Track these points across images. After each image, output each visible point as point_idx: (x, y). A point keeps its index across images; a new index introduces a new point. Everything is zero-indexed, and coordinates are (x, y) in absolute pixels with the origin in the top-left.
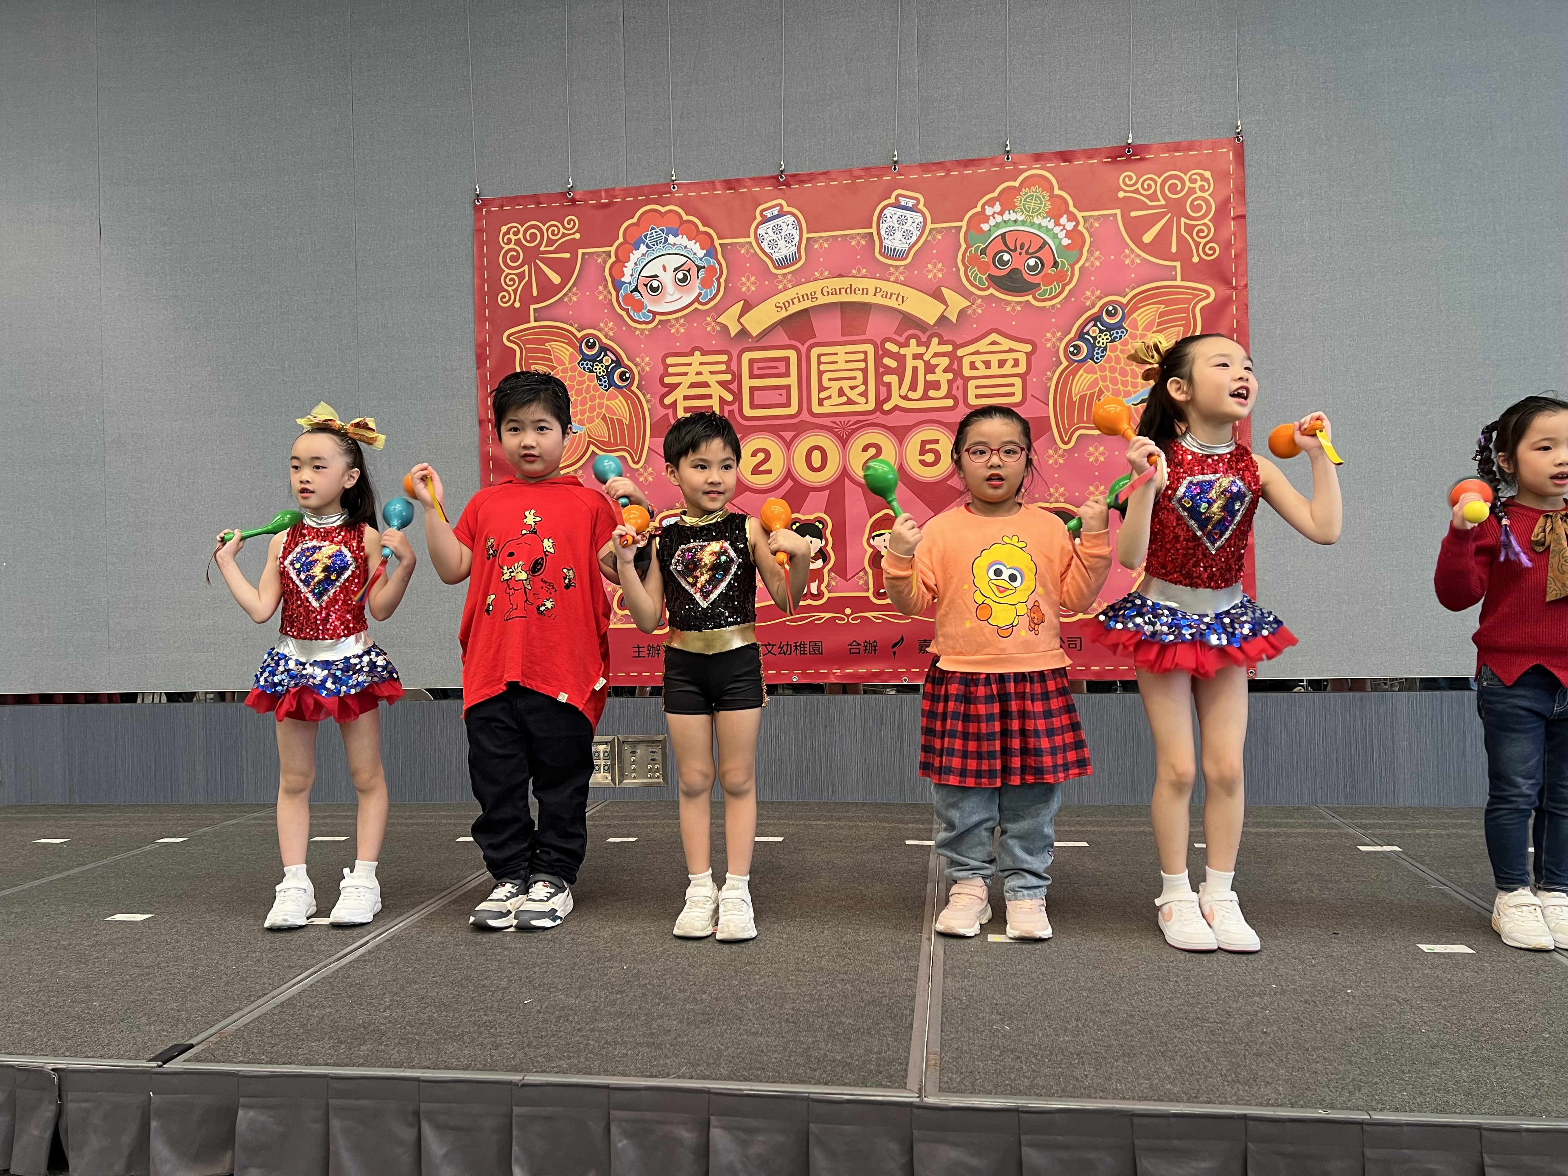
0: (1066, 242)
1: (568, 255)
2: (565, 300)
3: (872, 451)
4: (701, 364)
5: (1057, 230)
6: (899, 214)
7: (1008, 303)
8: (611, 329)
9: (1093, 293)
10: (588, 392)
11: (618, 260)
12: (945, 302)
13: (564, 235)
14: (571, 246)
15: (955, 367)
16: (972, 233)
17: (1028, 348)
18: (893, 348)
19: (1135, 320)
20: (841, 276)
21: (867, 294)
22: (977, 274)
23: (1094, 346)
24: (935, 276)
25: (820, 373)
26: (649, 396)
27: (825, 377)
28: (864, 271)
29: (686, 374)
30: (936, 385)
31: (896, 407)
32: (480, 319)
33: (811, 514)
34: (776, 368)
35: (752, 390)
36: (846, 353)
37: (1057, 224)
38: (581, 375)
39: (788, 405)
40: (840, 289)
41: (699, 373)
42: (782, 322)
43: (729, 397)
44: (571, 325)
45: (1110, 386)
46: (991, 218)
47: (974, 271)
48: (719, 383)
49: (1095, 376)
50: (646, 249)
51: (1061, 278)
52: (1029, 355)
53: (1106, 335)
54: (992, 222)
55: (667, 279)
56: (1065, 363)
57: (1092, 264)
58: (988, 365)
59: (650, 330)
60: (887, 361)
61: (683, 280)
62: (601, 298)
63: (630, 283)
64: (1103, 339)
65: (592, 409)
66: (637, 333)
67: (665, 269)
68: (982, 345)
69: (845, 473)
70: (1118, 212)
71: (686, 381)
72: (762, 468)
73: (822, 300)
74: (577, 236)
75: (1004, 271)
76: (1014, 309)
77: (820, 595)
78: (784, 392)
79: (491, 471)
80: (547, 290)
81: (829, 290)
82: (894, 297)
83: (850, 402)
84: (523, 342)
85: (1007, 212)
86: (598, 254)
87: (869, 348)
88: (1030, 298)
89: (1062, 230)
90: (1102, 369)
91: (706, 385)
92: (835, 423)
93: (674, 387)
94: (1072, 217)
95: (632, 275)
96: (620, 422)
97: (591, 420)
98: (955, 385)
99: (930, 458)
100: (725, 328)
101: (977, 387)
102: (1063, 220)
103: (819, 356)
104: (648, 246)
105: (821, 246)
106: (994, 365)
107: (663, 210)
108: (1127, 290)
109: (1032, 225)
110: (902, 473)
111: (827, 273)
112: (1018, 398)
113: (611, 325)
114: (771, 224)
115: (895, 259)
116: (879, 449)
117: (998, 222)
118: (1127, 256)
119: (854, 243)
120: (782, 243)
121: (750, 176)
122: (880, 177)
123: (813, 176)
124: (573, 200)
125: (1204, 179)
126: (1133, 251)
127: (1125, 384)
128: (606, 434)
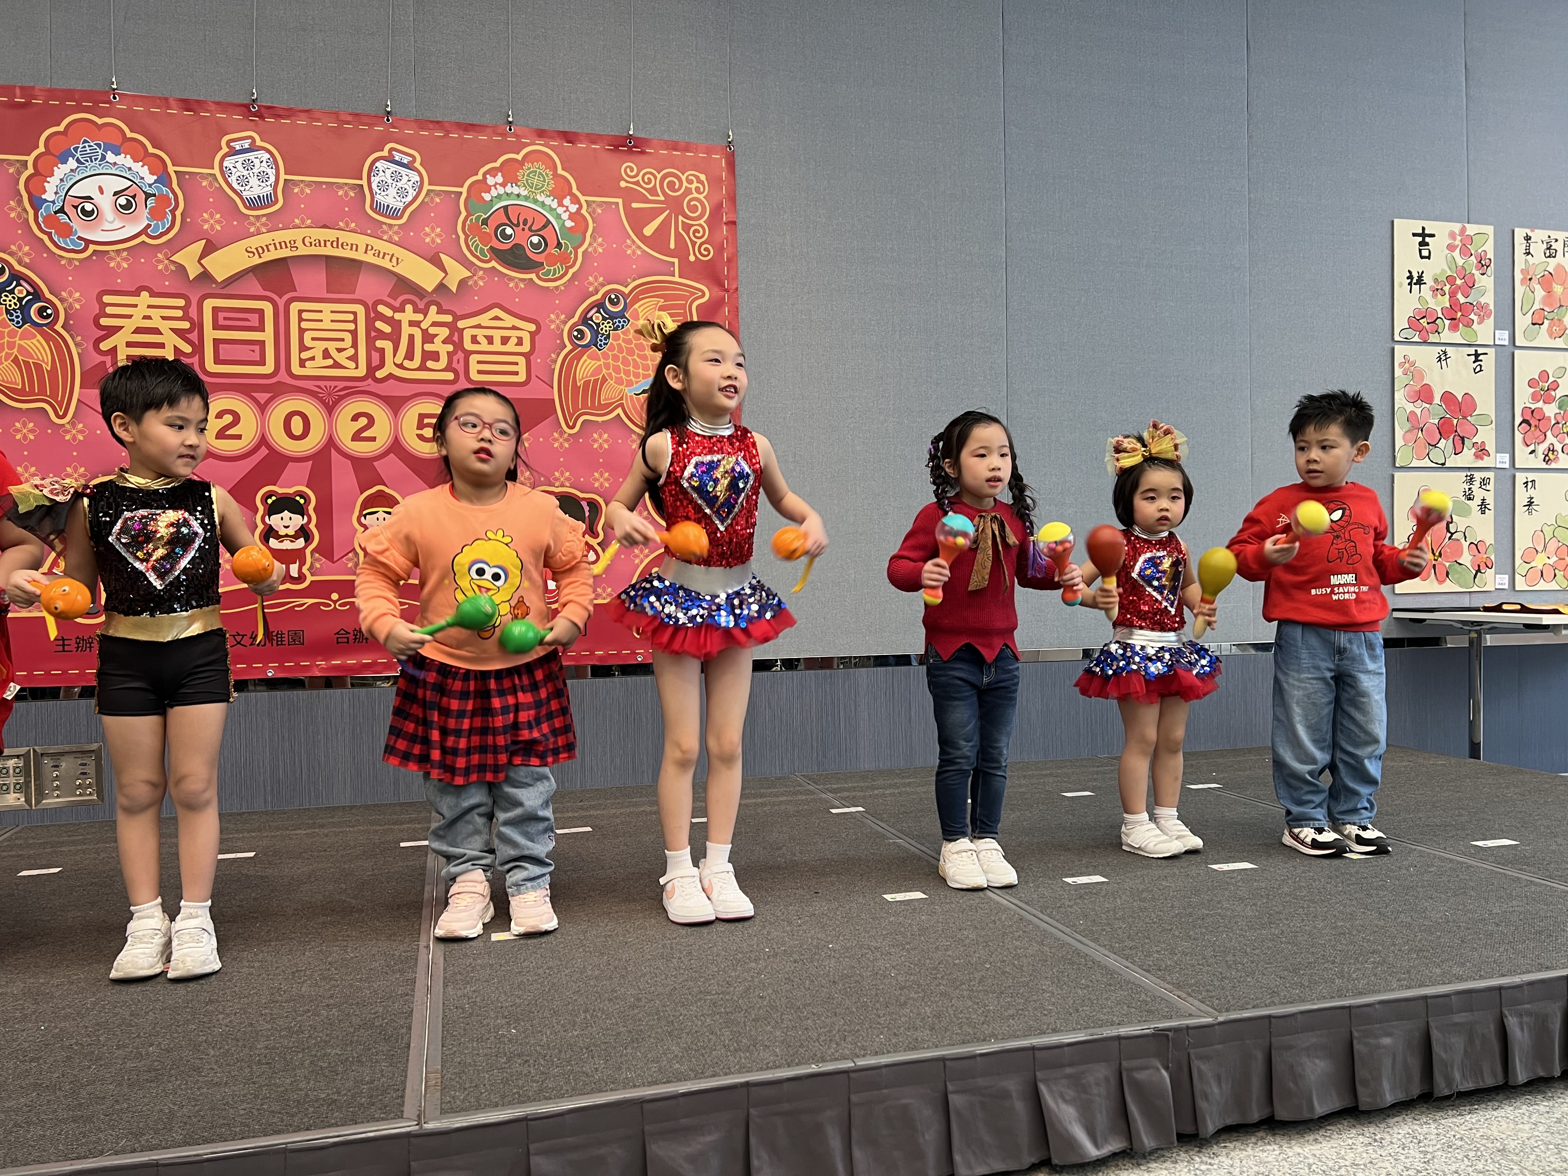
0: (569, 224)
3: (363, 421)
4: (149, 307)
5: (560, 210)
6: (392, 169)
7: (511, 279)
8: (27, 255)
9: (596, 279)
11: (37, 173)
12: (444, 270)
15: (455, 338)
16: (472, 201)
17: (532, 327)
18: (388, 312)
19: (636, 309)
20: (325, 226)
21: (357, 250)
22: (478, 245)
23: (597, 332)
24: (433, 241)
25: (302, 331)
26: (79, 338)
27: (307, 336)
28: (353, 225)
29: (130, 317)
30: (435, 356)
31: (391, 376)
33: (290, 487)
34: (247, 320)
35: (217, 342)
36: (332, 312)
37: (561, 204)
39: (262, 362)
40: (325, 241)
41: (146, 317)
42: (254, 270)
43: (188, 349)
45: (613, 374)
46: (493, 188)
47: (475, 241)
48: (174, 331)
49: (599, 363)
50: (76, 165)
51: (564, 259)
52: (533, 335)
53: (609, 323)
54: (494, 193)
55: (105, 203)
56: (569, 347)
57: (595, 250)
58: (490, 339)
59: (81, 261)
60: (379, 325)
62: (13, 215)
63: (53, 202)
64: (606, 327)
66: (63, 262)
68: (484, 319)
69: (331, 443)
70: (620, 201)
71: (130, 325)
72: (227, 433)
73: (303, 251)
75: (506, 246)
76: (517, 286)
77: (301, 578)
78: (257, 348)
81: (312, 240)
82: (388, 257)
83: (337, 365)
85: (509, 184)
86: (9, 163)
87: (360, 309)
88: (533, 276)
89: (565, 212)
91: (156, 331)
92: (319, 387)
93: (114, 330)
94: (575, 200)
95: (56, 193)
96: (38, 367)
98: (455, 358)
100: (181, 269)
101: (479, 362)
102: (567, 201)
103: (300, 312)
104: (78, 161)
105: (302, 191)
106: (497, 340)
107: (100, 121)
108: (629, 280)
109: (536, 201)
110: (396, 447)
111: (309, 221)
112: (522, 378)
113: (27, 248)
114: (241, 158)
115: (388, 217)
116: (371, 421)
117: (501, 194)
118: (629, 246)
119: (341, 193)
120: (254, 181)
121: (214, 99)
122: (371, 125)
123: (292, 112)
125: (700, 181)
126: (633, 241)
127: (627, 373)
128: (19, 381)
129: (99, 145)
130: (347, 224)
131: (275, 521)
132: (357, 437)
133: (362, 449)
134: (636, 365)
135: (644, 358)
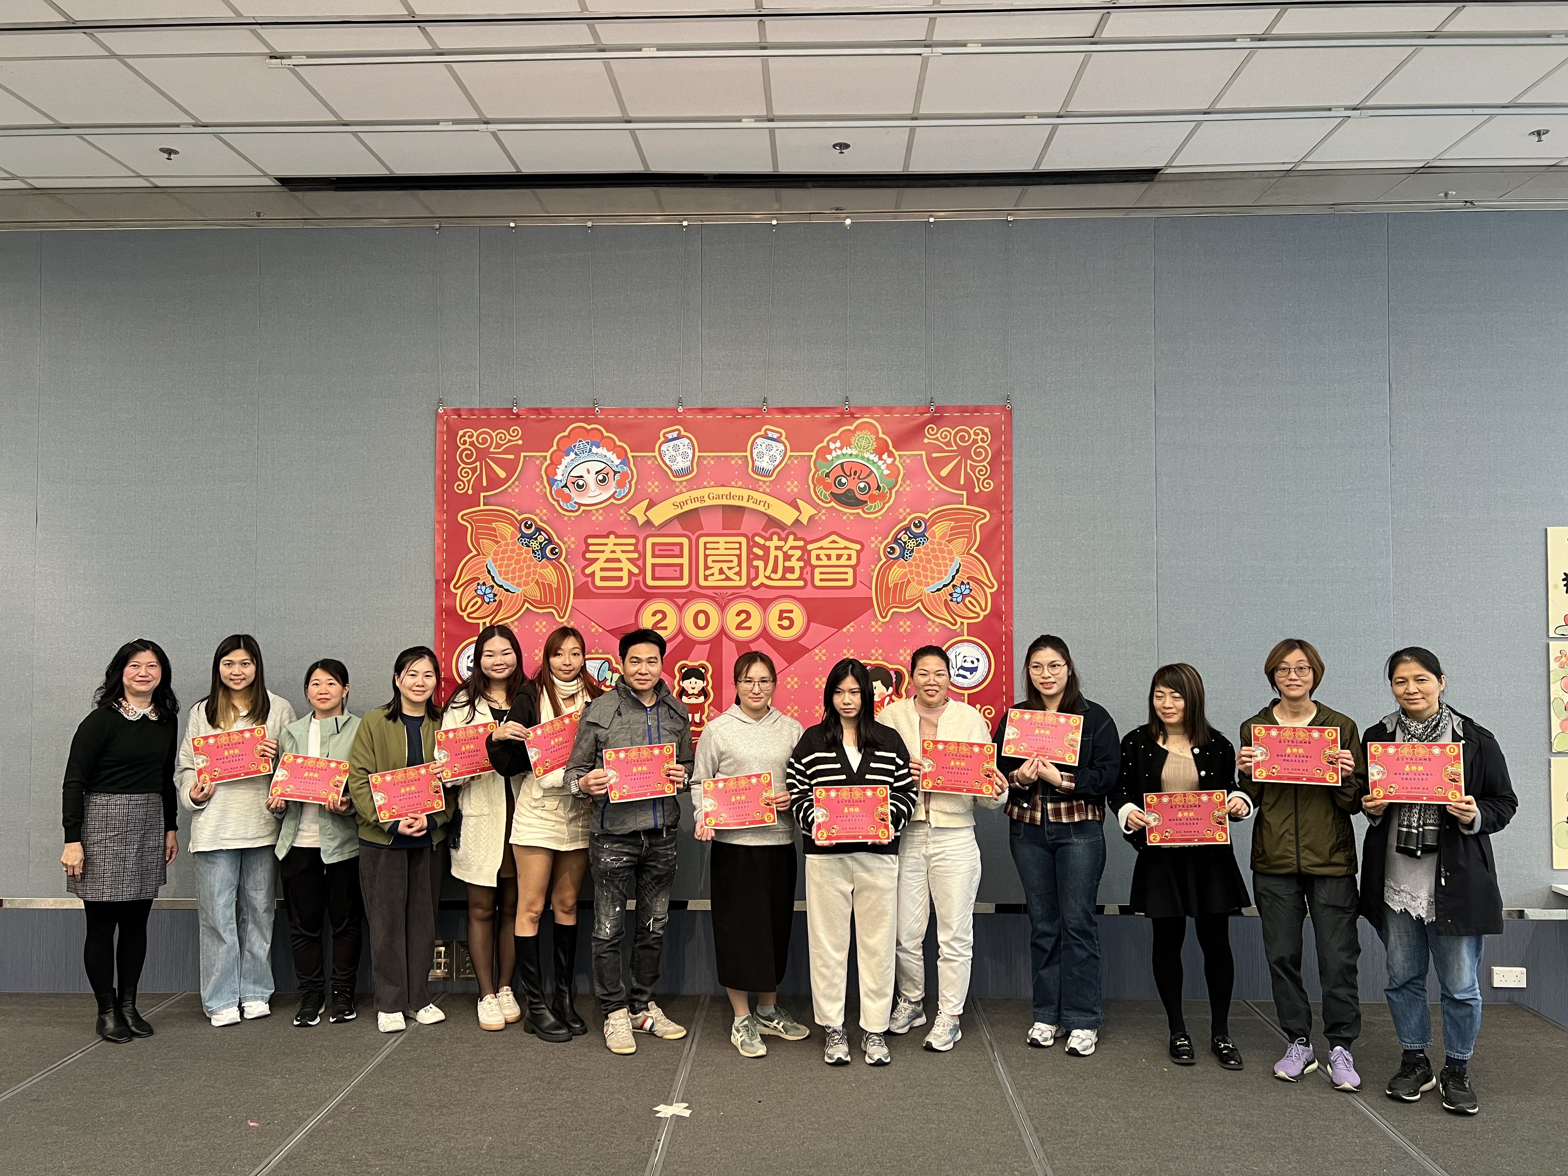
0: (886, 472)
1: (512, 457)
2: (510, 490)
3: (743, 616)
4: (615, 545)
6: (767, 443)
7: (845, 514)
8: (545, 515)
9: (905, 510)
10: (525, 561)
11: (552, 463)
12: (798, 509)
13: (510, 441)
14: (516, 450)
15: (805, 557)
16: (819, 460)
17: (858, 547)
18: (761, 541)
19: (933, 531)
20: (723, 486)
21: (742, 500)
22: (822, 491)
24: (792, 490)
25: (706, 556)
27: (710, 559)
29: (603, 552)
30: (791, 570)
31: (762, 585)
32: (440, 502)
34: (672, 550)
35: (654, 566)
36: (726, 543)
37: (880, 459)
38: (520, 548)
39: (681, 578)
40: (722, 495)
41: (613, 552)
42: (678, 517)
43: (636, 570)
44: (513, 510)
46: (833, 451)
47: (820, 489)
48: (628, 559)
50: (575, 456)
51: (882, 497)
52: (858, 552)
54: (834, 454)
55: (590, 479)
56: (884, 560)
57: (905, 489)
58: (829, 557)
59: (575, 517)
60: (756, 550)
61: (604, 480)
62: (538, 490)
63: (561, 481)
66: (566, 518)
67: (588, 471)
68: (825, 543)
69: (723, 632)
70: (923, 453)
71: (603, 557)
73: (708, 503)
74: (520, 442)
75: (842, 490)
76: (848, 518)
78: (678, 569)
79: (443, 620)
80: (495, 482)
81: (714, 495)
82: (762, 504)
83: (728, 579)
85: (845, 447)
86: (537, 458)
87: (743, 540)
88: (860, 511)
89: (884, 464)
90: (910, 565)
91: (618, 560)
92: (716, 594)
93: (594, 561)
94: (891, 455)
95: (563, 475)
96: (550, 586)
98: (805, 571)
99: (786, 623)
100: (634, 518)
101: (821, 573)
102: (885, 456)
103: (705, 543)
104: (576, 454)
106: (834, 557)
107: (589, 427)
109: (863, 458)
110: (765, 633)
111: (712, 483)
112: (850, 583)
113: (545, 511)
114: (671, 444)
115: (763, 476)
116: (749, 615)
117: (839, 454)
118: (930, 485)
119: (733, 462)
120: (679, 459)
121: (656, 406)
122: (753, 415)
123: (704, 410)
124: (517, 415)
125: (984, 433)
126: (933, 481)
127: (926, 577)
128: (539, 595)
129: (588, 443)
130: (737, 483)
131: (686, 684)
132: (739, 627)
133: (743, 635)
134: (932, 571)
135: (938, 565)
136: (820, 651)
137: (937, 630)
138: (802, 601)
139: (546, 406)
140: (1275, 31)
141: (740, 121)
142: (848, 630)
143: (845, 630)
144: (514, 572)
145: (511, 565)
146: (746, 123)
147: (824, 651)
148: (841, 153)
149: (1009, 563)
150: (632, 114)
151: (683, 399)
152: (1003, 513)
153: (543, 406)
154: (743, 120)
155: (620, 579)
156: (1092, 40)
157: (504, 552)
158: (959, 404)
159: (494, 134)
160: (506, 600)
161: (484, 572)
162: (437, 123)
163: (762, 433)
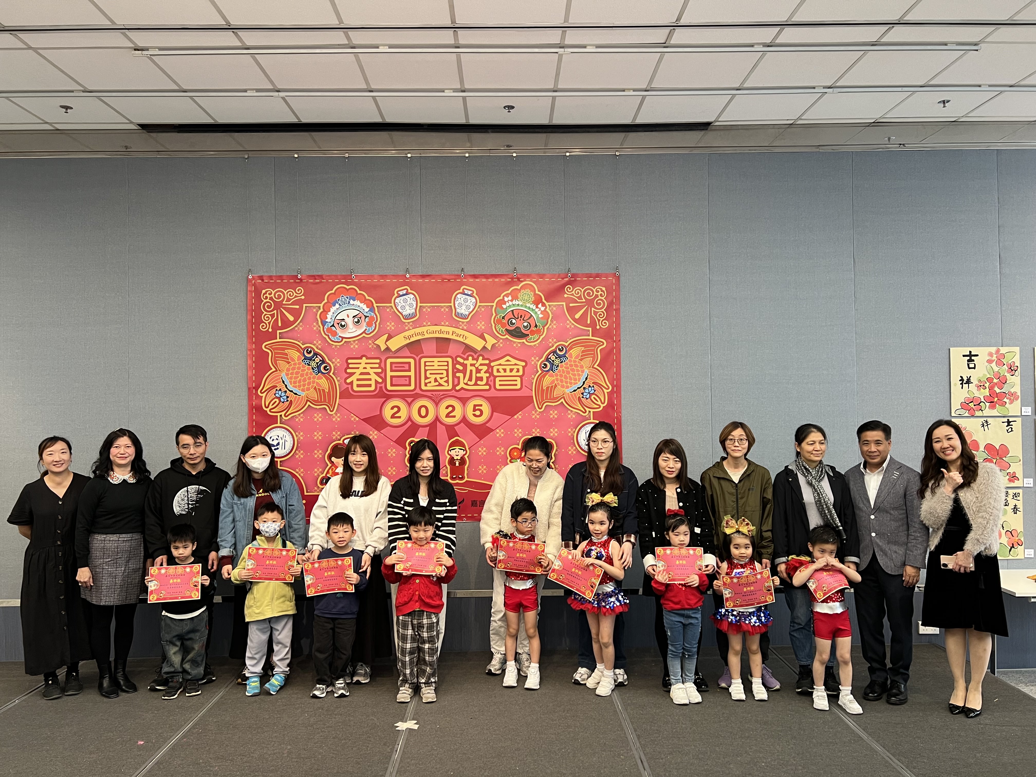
0: (541, 316)
1: (298, 307)
2: (296, 329)
3: (450, 409)
4: (366, 363)
6: (464, 297)
7: (515, 342)
8: (320, 344)
9: (553, 340)
10: (307, 375)
11: (324, 311)
12: (485, 340)
13: (296, 297)
14: (300, 303)
15: (490, 371)
16: (498, 308)
17: (524, 364)
18: (461, 360)
19: (571, 353)
20: (436, 325)
21: (449, 334)
22: (500, 328)
23: (553, 364)
24: (481, 328)
25: (426, 371)
26: (339, 378)
27: (428, 372)
28: (447, 323)
29: (358, 368)
30: (481, 379)
31: (462, 389)
32: (250, 337)
34: (404, 367)
35: (392, 377)
36: (438, 362)
37: (537, 307)
38: (303, 366)
39: (410, 385)
40: (436, 331)
41: (365, 368)
42: (407, 345)
43: (380, 380)
44: (299, 342)
45: (560, 383)
46: (507, 302)
47: (499, 326)
48: (375, 373)
49: (553, 378)
52: (524, 367)
53: (558, 360)
54: (507, 304)
55: (349, 321)
56: (540, 372)
57: (552, 327)
58: (505, 370)
59: (340, 346)
60: (458, 366)
61: (358, 322)
62: (315, 328)
63: (330, 322)
64: (557, 362)
65: (309, 384)
66: (333, 347)
67: (348, 316)
68: (502, 361)
69: (437, 419)
70: (564, 304)
71: (358, 372)
72: (395, 416)
73: (427, 336)
74: (303, 297)
75: (513, 327)
76: (517, 345)
78: (407, 379)
79: (254, 414)
80: (286, 323)
81: (430, 331)
82: (462, 336)
83: (440, 385)
84: (273, 349)
85: (514, 300)
86: (314, 307)
87: (450, 360)
88: (524, 341)
89: (539, 310)
90: (557, 375)
91: (368, 374)
92: (433, 395)
93: (353, 374)
94: (544, 305)
95: (331, 318)
96: (324, 391)
97: (308, 389)
98: (490, 380)
99: (478, 413)
100: (378, 346)
101: (500, 381)
102: (540, 306)
103: (425, 362)
104: (340, 305)
105: (427, 310)
106: (508, 370)
107: (348, 287)
108: (568, 340)
109: (526, 307)
110: (464, 420)
111: (429, 323)
112: (518, 387)
113: (320, 342)
114: (402, 298)
115: (462, 319)
116: (454, 408)
117: (510, 305)
118: (568, 324)
119: (442, 310)
120: (407, 308)
121: (391, 274)
122: (455, 279)
123: (423, 276)
124: (301, 279)
125: (602, 291)
126: (570, 322)
127: (566, 382)
128: (316, 397)
129: (347, 298)
130: (445, 323)
132: (448, 416)
133: (450, 421)
134: (571, 379)
135: (574, 375)
136: (500, 431)
137: (574, 416)
138: (488, 399)
139: (320, 273)
140: (778, 41)
141: (444, 91)
142: (518, 417)
143: (516, 417)
144: (300, 382)
145: (298, 377)
146: (447, 93)
147: (502, 431)
148: (509, 112)
149: (618, 373)
150: (373, 87)
151: (409, 269)
152: (615, 341)
153: (317, 274)
154: (446, 91)
155: (370, 386)
156: (664, 45)
157: (294, 369)
158: (586, 272)
159: (283, 98)
160: (295, 400)
161: (280, 382)
162: (245, 91)
163: (461, 291)
